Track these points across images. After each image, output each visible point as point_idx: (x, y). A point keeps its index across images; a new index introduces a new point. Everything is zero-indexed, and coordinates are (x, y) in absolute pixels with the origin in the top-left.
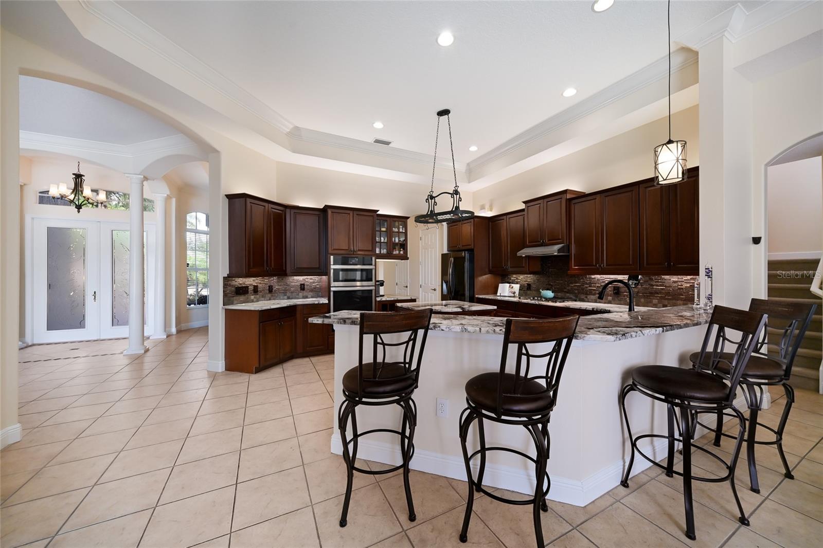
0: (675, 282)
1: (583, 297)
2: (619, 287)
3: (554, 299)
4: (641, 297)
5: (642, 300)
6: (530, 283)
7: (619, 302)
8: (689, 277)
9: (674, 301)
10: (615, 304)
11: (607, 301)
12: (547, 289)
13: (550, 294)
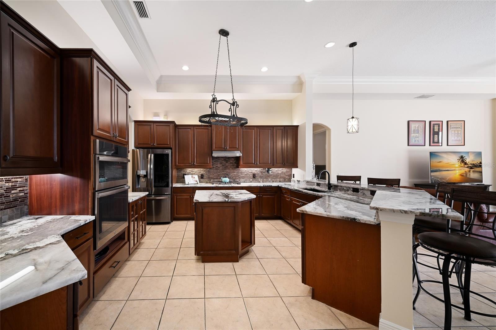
0: (276, 171)
1: (238, 180)
2: (255, 174)
3: (230, 182)
4: (264, 178)
5: (265, 180)
6: (202, 174)
7: (255, 181)
8: (281, 169)
9: (276, 179)
10: (254, 182)
11: (250, 181)
12: (225, 177)
13: (227, 180)
